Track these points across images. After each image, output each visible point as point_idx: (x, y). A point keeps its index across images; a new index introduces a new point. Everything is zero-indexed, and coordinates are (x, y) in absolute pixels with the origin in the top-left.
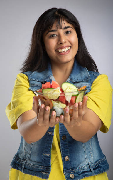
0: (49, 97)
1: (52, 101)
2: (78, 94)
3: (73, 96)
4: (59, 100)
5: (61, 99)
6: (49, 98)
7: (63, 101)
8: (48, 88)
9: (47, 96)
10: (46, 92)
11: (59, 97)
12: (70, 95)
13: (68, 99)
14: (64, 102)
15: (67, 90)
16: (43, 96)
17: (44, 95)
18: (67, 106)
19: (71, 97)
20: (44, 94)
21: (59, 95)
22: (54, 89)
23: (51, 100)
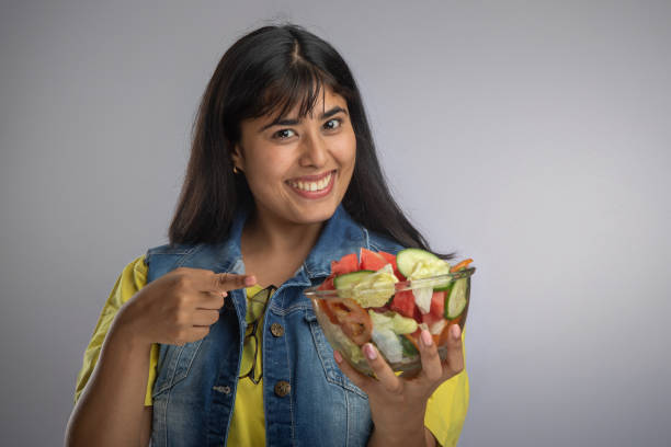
0: (359, 301)
1: (371, 312)
2: (452, 284)
3: (436, 291)
4: (393, 307)
5: (400, 304)
6: (359, 305)
7: (408, 308)
8: (352, 272)
9: (354, 298)
10: (349, 286)
11: (393, 297)
12: (427, 288)
13: (424, 301)
14: (411, 313)
15: (417, 271)
16: (336, 300)
17: (343, 296)
18: (420, 325)
19: (431, 293)
20: (341, 291)
21: (392, 291)
22: (374, 272)
23: (367, 310)
